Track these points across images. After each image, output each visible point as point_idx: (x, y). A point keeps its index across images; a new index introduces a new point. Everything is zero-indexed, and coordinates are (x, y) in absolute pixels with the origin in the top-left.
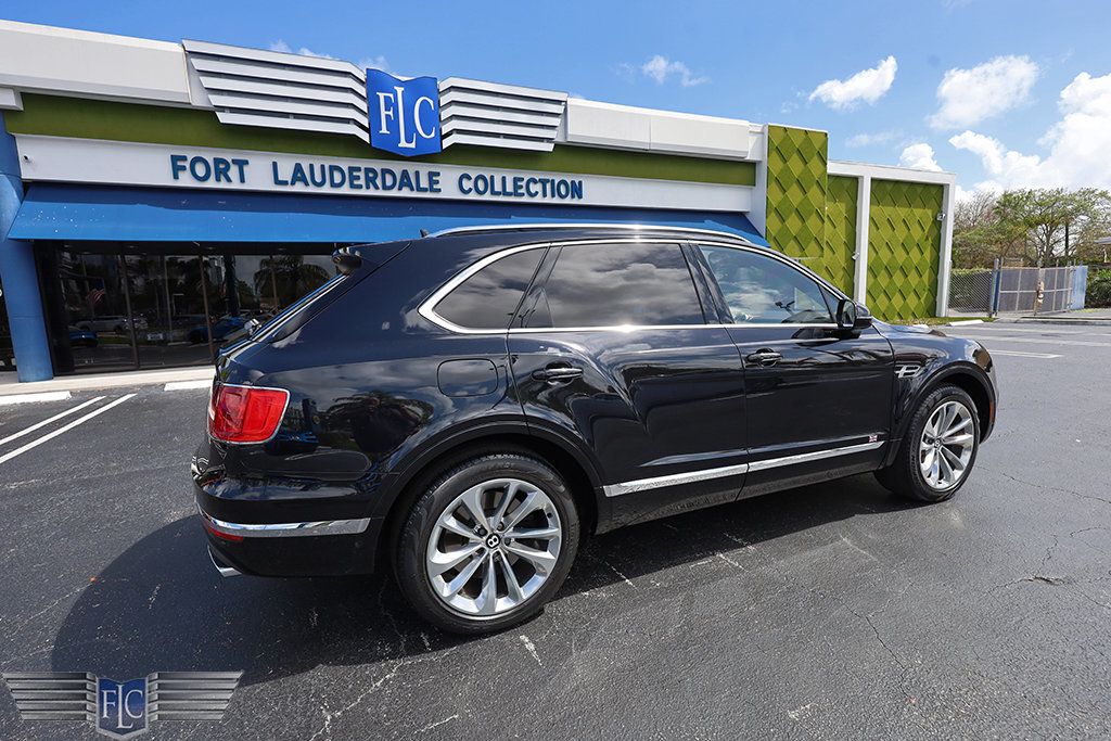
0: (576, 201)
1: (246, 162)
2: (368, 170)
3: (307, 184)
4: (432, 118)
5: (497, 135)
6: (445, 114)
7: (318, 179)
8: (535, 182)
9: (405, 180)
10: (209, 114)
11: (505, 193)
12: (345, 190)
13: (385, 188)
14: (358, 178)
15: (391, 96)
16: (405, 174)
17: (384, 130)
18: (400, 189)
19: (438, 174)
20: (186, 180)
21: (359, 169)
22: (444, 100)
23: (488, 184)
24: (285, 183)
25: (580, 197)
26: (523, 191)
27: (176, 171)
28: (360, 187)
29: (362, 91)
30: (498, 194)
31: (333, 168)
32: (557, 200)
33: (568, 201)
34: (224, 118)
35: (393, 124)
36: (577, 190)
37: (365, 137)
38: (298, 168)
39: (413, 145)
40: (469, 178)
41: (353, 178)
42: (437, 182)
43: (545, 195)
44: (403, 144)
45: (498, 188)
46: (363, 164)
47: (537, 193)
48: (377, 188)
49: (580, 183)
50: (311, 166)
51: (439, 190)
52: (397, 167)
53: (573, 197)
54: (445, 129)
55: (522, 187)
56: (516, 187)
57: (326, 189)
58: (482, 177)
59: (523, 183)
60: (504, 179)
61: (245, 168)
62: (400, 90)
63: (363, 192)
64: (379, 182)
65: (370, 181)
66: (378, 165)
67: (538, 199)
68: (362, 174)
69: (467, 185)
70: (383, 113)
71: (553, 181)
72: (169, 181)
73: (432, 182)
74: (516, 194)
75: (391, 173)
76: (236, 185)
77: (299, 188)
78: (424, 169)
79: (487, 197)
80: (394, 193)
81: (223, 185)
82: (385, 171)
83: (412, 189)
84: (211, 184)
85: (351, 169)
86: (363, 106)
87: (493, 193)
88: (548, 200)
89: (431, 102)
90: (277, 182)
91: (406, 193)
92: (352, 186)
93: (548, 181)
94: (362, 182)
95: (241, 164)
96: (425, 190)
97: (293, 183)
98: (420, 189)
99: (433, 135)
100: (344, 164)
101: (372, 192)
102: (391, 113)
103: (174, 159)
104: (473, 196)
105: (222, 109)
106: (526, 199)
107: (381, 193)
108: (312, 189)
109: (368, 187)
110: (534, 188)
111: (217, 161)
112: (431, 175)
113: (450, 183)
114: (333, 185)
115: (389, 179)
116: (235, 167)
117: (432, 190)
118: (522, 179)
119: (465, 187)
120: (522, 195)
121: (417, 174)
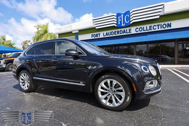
0: (169, 28)
2: (118, 31)
4: (128, 19)
5: (144, 18)
6: (131, 17)
7: (110, 34)
8: (155, 26)
9: (124, 32)
10: (95, 28)
11: (147, 30)
12: (114, 35)
13: (120, 34)
15: (121, 17)
16: (124, 30)
17: (119, 23)
19: (131, 29)
20: (93, 38)
21: (116, 31)
22: (131, 14)
23: (143, 29)
24: (105, 36)
25: (170, 27)
27: (92, 36)
29: (116, 17)
30: (145, 30)
31: (112, 32)
32: (163, 29)
33: (166, 29)
35: (121, 22)
36: (169, 25)
37: (116, 25)
38: (107, 33)
39: (124, 25)
40: (138, 28)
41: (115, 33)
42: (131, 31)
43: (158, 28)
44: (123, 25)
45: (145, 29)
46: (117, 30)
47: (156, 28)
49: (171, 23)
50: (109, 32)
52: (123, 30)
53: (168, 27)
54: (131, 20)
55: (151, 28)
56: (150, 28)
57: (111, 36)
58: (141, 28)
59: (152, 27)
60: (147, 27)
62: (122, 15)
63: (117, 35)
64: (119, 33)
65: (118, 33)
66: (119, 30)
67: (157, 30)
68: (117, 32)
70: (119, 20)
71: (161, 25)
72: (91, 38)
73: (130, 31)
74: (150, 30)
76: (99, 37)
77: (107, 36)
78: (128, 29)
79: (143, 32)
80: (122, 34)
81: (97, 38)
82: (120, 31)
84: (96, 38)
85: (115, 32)
86: (116, 20)
87: (144, 30)
88: (160, 29)
89: (128, 15)
90: (104, 36)
91: (124, 34)
92: (115, 34)
93: (160, 25)
94: (117, 33)
95: (99, 34)
96: (128, 33)
98: (127, 33)
99: (128, 22)
100: (114, 31)
101: (118, 35)
102: (120, 20)
103: (92, 35)
104: (139, 32)
105: (96, 27)
106: (153, 30)
107: (120, 35)
108: (109, 36)
109: (117, 34)
111: (97, 34)
112: (129, 29)
113: (133, 30)
114: (112, 35)
115: (121, 32)
116: (99, 35)
117: (130, 32)
118: (152, 26)
119: (137, 31)
120: (152, 30)
121: (127, 30)
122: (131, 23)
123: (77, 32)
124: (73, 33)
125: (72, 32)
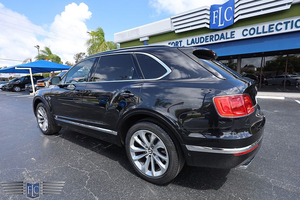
1: (182, 41)
2: (211, 36)
3: (194, 44)
6: (235, 11)
7: (197, 42)
8: (281, 24)
9: (222, 36)
10: (174, 32)
11: (264, 32)
12: (204, 43)
13: (215, 40)
14: (208, 39)
15: (217, 11)
16: (222, 34)
17: (214, 23)
18: (220, 40)
19: (234, 32)
21: (208, 36)
22: (236, 6)
23: (256, 31)
24: (189, 44)
26: (274, 29)
28: (208, 41)
29: (209, 13)
30: (260, 33)
31: (201, 38)
32: (294, 29)
34: (176, 32)
35: (217, 20)
37: (208, 26)
38: (193, 40)
39: (223, 25)
40: (247, 30)
41: (206, 39)
42: (234, 34)
43: (286, 28)
45: (260, 30)
46: (209, 34)
47: (281, 29)
48: (213, 41)
50: (196, 39)
51: (234, 37)
52: (220, 33)
54: (235, 16)
55: (273, 28)
56: (270, 28)
57: (199, 44)
58: (253, 29)
59: (274, 27)
60: (264, 27)
61: (182, 42)
62: (220, 8)
63: (209, 43)
64: (214, 39)
65: (211, 39)
66: (213, 34)
67: (283, 31)
68: (209, 38)
69: (245, 33)
70: (214, 17)
71: (293, 21)
73: (232, 35)
74: (270, 31)
75: (218, 35)
78: (229, 32)
79: (255, 35)
82: (216, 35)
83: (224, 39)
85: (206, 37)
86: (209, 17)
87: (258, 33)
88: (289, 30)
89: (231, 8)
90: (188, 44)
91: (222, 40)
92: (206, 42)
93: (289, 22)
94: (209, 40)
95: (181, 42)
97: (191, 44)
98: (227, 38)
99: (231, 19)
100: (204, 36)
101: (212, 42)
102: (217, 17)
104: (249, 36)
105: (176, 30)
106: (275, 32)
107: (215, 42)
108: (196, 45)
109: (210, 41)
110: (279, 27)
111: (176, 42)
112: (232, 32)
113: (238, 34)
114: (201, 42)
115: (217, 37)
116: (179, 43)
117: (231, 38)
118: (274, 25)
119: (245, 34)
120: (273, 31)
121: (227, 33)
122: (235, 21)
123: (147, 38)
124: (140, 41)
125: (139, 39)
